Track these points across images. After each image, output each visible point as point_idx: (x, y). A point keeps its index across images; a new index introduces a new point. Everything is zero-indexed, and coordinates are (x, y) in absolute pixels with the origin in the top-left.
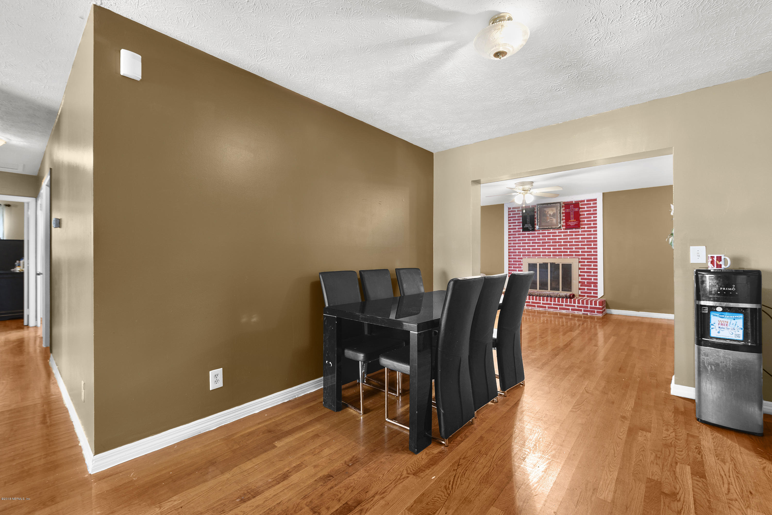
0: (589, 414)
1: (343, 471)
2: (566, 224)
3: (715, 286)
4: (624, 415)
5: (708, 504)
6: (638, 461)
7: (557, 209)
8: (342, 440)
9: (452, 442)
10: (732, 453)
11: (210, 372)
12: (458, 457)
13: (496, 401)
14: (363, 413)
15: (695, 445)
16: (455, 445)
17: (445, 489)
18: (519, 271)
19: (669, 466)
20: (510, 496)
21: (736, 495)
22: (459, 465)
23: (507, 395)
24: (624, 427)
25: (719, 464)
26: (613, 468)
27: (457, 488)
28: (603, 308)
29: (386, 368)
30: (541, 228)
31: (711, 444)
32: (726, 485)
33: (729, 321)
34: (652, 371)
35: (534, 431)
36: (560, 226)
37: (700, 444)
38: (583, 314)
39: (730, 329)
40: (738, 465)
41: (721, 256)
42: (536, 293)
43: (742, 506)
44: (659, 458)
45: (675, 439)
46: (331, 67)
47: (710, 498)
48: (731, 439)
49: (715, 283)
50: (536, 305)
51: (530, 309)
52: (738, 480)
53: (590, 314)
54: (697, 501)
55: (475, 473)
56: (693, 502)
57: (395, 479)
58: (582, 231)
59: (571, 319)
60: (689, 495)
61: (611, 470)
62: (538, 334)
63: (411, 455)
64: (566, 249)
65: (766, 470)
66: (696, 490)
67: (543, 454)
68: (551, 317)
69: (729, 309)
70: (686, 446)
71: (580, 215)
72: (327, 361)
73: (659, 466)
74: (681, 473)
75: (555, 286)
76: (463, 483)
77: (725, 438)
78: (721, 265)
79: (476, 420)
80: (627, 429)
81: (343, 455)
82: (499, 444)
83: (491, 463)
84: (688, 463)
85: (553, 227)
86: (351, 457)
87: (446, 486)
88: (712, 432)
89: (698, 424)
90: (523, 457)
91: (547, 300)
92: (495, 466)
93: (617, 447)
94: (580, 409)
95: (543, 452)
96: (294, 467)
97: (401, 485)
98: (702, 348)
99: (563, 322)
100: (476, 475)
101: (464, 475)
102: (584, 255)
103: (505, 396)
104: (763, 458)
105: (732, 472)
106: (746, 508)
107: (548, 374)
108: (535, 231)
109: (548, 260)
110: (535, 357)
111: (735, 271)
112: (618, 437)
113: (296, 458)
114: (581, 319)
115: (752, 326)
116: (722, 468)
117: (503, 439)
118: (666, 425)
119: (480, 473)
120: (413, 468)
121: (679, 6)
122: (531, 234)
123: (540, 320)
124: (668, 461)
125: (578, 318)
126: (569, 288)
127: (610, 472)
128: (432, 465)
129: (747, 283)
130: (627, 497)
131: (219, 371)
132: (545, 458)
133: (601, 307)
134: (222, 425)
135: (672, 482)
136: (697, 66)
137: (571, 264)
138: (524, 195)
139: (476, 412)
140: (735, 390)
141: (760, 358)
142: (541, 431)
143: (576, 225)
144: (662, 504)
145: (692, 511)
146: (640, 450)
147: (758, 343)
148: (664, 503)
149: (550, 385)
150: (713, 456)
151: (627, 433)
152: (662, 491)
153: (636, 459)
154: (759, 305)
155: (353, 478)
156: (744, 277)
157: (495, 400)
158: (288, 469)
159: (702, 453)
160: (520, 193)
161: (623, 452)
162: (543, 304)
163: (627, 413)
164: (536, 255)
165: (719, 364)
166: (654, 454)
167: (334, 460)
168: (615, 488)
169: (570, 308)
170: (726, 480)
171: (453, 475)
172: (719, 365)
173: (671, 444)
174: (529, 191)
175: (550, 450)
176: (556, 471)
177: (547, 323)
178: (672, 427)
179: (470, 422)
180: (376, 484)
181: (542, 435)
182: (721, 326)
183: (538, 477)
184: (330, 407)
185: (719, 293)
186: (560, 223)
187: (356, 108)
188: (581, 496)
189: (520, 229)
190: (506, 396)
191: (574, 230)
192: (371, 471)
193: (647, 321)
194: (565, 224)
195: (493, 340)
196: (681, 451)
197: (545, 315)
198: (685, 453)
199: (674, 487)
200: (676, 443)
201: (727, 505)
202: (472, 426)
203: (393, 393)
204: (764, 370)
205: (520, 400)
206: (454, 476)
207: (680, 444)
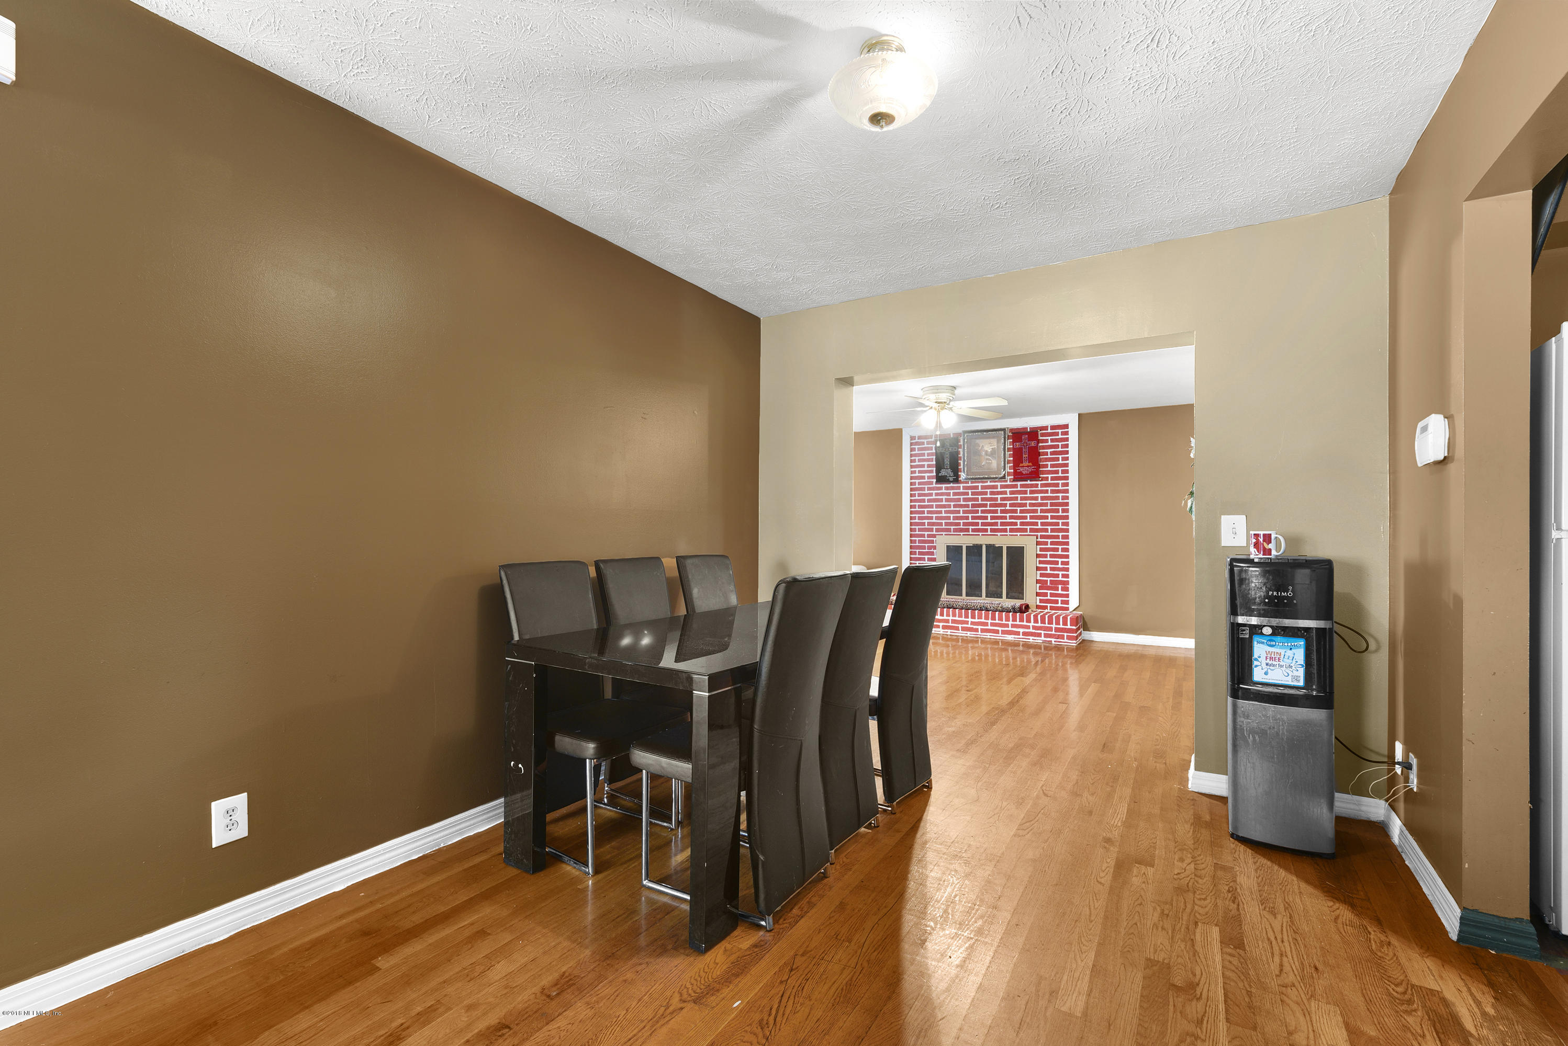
0: (1048, 839)
1: (536, 1012)
2: (1015, 470)
3: (1261, 588)
4: (1109, 835)
5: (1247, 999)
6: (1131, 927)
7: (998, 442)
8: (539, 938)
9: (781, 920)
10: (1286, 895)
11: (213, 804)
12: (792, 953)
13: (874, 824)
14: (593, 872)
15: (1227, 885)
16: (788, 925)
17: (759, 1028)
18: (929, 560)
19: (1184, 930)
20: (893, 1025)
21: (1293, 976)
22: (792, 970)
23: (898, 811)
24: (1109, 860)
25: (1265, 919)
26: (1087, 944)
27: (784, 1021)
28: (1078, 629)
29: (644, 771)
30: (969, 477)
31: (1254, 880)
32: (1277, 957)
33: (1282, 651)
34: (1158, 747)
35: (944, 881)
36: (1005, 474)
37: (1235, 881)
38: (1044, 642)
39: (1284, 666)
40: (1296, 916)
41: (1271, 534)
42: (961, 604)
43: (1303, 996)
44: (1168, 915)
45: (1195, 875)
46: (525, 109)
47: (1251, 986)
48: (1286, 869)
49: (1261, 582)
50: (960, 626)
51: (949, 633)
52: (1296, 946)
53: (1055, 641)
54: (1230, 995)
55: (824, 984)
56: (1223, 998)
57: (654, 1017)
58: (1042, 485)
59: (1023, 652)
60: (1217, 985)
61: (1084, 948)
62: (964, 683)
63: (692, 959)
64: (1015, 519)
65: (1340, 921)
66: (1228, 973)
67: (959, 929)
68: (987, 649)
69: (1282, 631)
70: (1213, 888)
71: (1039, 454)
72: (512, 763)
73: (1168, 933)
74: (1204, 943)
75: (994, 589)
76: (799, 1008)
77: (1276, 867)
78: (1270, 550)
79: (833, 869)
80: (1113, 864)
81: (540, 973)
82: (875, 915)
83: (857, 958)
84: (1215, 922)
85: (992, 476)
86: (556, 975)
87: (762, 1019)
88: (1254, 858)
89: (1232, 844)
90: (921, 940)
91: (980, 617)
92: (865, 964)
93: (1096, 901)
94: (1031, 830)
95: (960, 924)
96: (418, 1014)
97: (664, 1030)
98: (1241, 702)
99: (1007, 658)
100: (826, 987)
101: (802, 989)
102: (1046, 530)
103: (892, 813)
104: (1335, 900)
105: (1287, 932)
106: (1308, 1000)
107: (977, 763)
108: (960, 483)
109: (983, 540)
110: (953, 729)
111: (1292, 561)
112: (1098, 881)
113: (426, 992)
114: (1039, 651)
115: (1319, 660)
116: (1271, 924)
117: (884, 905)
118: (1180, 850)
119: (835, 982)
120: (695, 987)
121: (1205, 63)
122: (952, 488)
123: (967, 653)
124: (1182, 920)
125: (1034, 650)
126: (1020, 593)
127: (1082, 953)
128: (737, 975)
129: (1311, 582)
130: (1111, 1001)
131: (240, 801)
132: (962, 937)
133: (1074, 628)
134: (246, 927)
135: (1189, 962)
136: (1235, 183)
137: (1024, 547)
138: (939, 412)
139: (833, 851)
140: (1291, 777)
141: (1330, 718)
142: (958, 881)
143: (1031, 473)
144: (1171, 1008)
145: (1221, 1016)
146: (1134, 904)
147: (1328, 691)
148: (1174, 1006)
149: (980, 784)
150: (1257, 903)
151: (1114, 871)
152: (1171, 982)
153: (1127, 921)
154: (1329, 621)
155: (558, 1025)
156: (1307, 571)
157: (873, 822)
158: (403, 1021)
159: (1239, 899)
160: (932, 408)
161: (1105, 912)
162: (972, 623)
163: (1114, 833)
164: (961, 530)
165: (1266, 731)
166: (1158, 909)
167: (516, 986)
168: (1089, 986)
169: (1021, 630)
170: (1277, 948)
171: (778, 994)
172: (1267, 733)
173: (1188, 886)
174: (948, 404)
175: (973, 920)
176: (982, 963)
177: (980, 659)
178: (1191, 853)
179: (821, 873)
180: (609, 1033)
181: (960, 889)
182: (1270, 662)
183: (947, 979)
184: (518, 864)
185: (1267, 600)
186: (1004, 469)
187: (588, 208)
188: (1026, 1011)
189: (933, 479)
190: (895, 814)
191: (1029, 482)
192: (601, 1004)
193: (1152, 652)
194: (1012, 471)
195: (870, 700)
196: (1205, 899)
197: (976, 645)
198: (1211, 901)
199: (1192, 973)
200: (1196, 883)
201: (1278, 997)
202: (825, 881)
203: (664, 822)
204: (1336, 738)
205: (921, 820)
206: (780, 995)
207: (1202, 884)
